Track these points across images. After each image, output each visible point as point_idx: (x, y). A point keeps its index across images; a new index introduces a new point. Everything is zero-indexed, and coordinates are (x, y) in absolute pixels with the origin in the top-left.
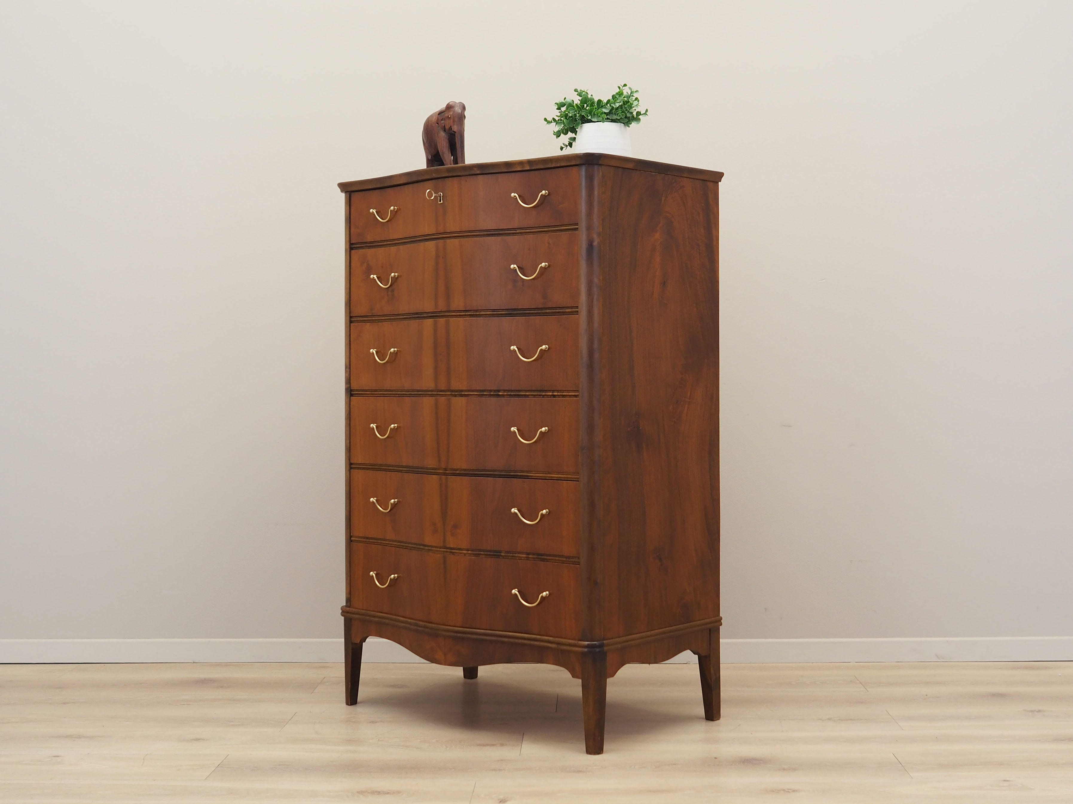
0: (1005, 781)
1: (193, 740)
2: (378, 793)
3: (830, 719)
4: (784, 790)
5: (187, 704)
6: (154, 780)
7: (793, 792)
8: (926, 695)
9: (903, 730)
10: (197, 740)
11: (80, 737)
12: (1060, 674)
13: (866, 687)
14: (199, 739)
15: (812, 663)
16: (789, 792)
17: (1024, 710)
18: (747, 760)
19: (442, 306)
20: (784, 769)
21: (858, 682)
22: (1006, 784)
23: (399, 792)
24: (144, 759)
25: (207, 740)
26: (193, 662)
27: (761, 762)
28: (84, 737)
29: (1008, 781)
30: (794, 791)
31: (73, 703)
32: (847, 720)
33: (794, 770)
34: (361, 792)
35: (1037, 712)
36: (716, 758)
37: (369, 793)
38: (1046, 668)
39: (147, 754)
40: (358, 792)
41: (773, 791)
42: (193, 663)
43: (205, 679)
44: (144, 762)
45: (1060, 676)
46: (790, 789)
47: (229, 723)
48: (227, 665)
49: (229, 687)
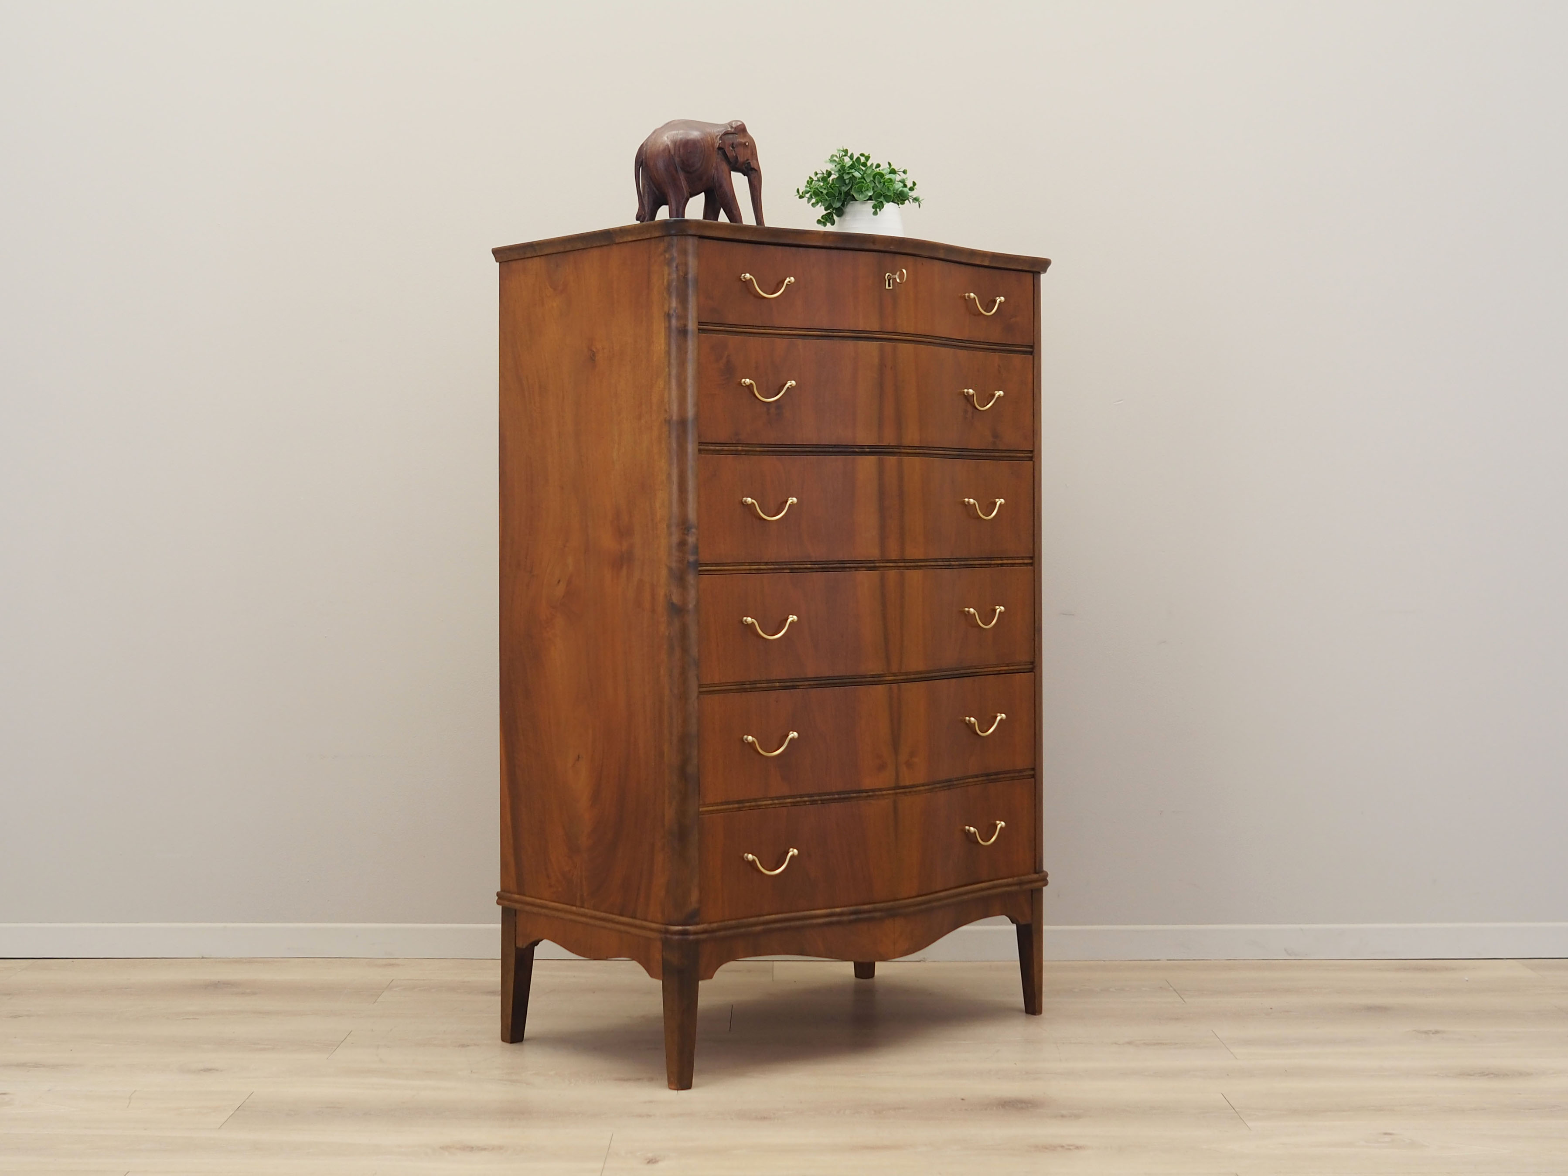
0: (1385, 1134)
1: (202, 1070)
2: (471, 1149)
3: (1129, 1043)
4: (1062, 1147)
5: (194, 1019)
6: (145, 1129)
7: (1075, 1149)
8: (1271, 1008)
9: (1236, 1058)
10: (207, 1070)
11: (37, 1065)
12: (1467, 979)
13: (1182, 996)
14: (210, 1070)
15: (1104, 961)
16: (1070, 1149)
17: (1415, 1030)
18: (1010, 1102)
19: (889, 439)
20: (1063, 1116)
21: (1171, 988)
22: (1387, 1138)
23: (500, 1148)
24: (130, 1098)
25: (221, 1071)
26: (201, 957)
27: (1030, 1105)
28: (44, 1066)
29: (1390, 1134)
30: (1077, 1148)
31: (28, 1016)
32: (1155, 1044)
33: (1076, 1116)
34: (446, 1148)
35: (1433, 1033)
36: (963, 1099)
37: (457, 1148)
38: (1447, 969)
39: (135, 1091)
40: (442, 1148)
41: (1047, 1148)
42: (203, 958)
43: (219, 982)
44: (129, 1103)
45: (1467, 981)
46: (1071, 1146)
47: (253, 1046)
48: (251, 961)
49: (254, 993)
